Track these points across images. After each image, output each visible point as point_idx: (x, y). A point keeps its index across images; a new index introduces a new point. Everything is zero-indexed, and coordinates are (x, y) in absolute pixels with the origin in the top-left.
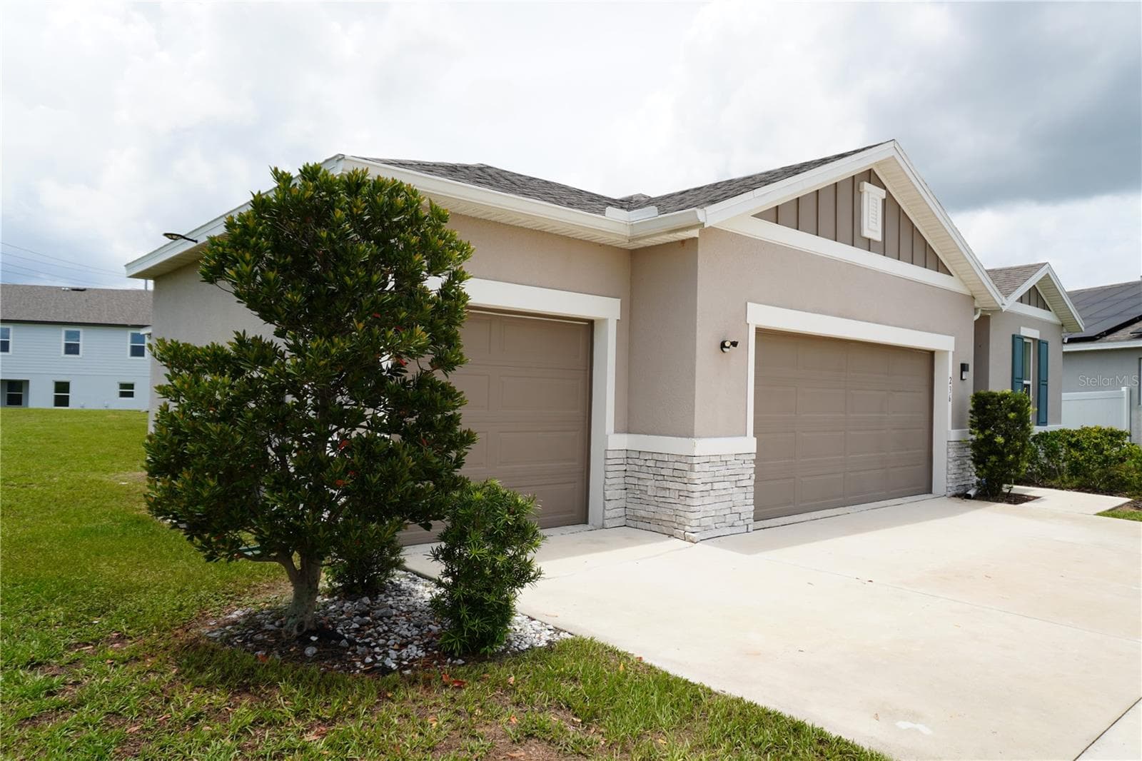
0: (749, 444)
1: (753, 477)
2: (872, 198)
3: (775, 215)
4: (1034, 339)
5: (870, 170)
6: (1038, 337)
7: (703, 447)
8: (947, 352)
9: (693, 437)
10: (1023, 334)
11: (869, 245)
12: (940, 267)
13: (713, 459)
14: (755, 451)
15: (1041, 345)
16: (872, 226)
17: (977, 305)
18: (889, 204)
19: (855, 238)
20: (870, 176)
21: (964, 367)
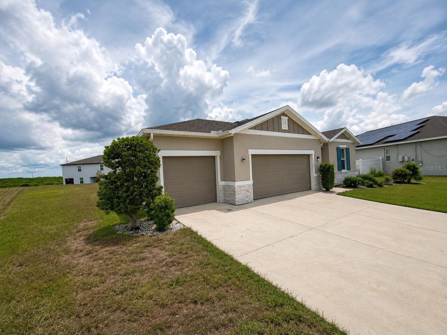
0: (251, 182)
1: (252, 189)
2: (284, 119)
3: (255, 128)
4: (345, 148)
5: (283, 113)
6: (346, 147)
7: (237, 184)
8: (312, 154)
9: (235, 181)
10: (340, 147)
11: (284, 131)
12: (308, 133)
13: (241, 186)
14: (252, 183)
15: (347, 149)
16: (285, 126)
17: (321, 141)
18: (290, 120)
19: (280, 130)
20: (284, 114)
21: (318, 158)
